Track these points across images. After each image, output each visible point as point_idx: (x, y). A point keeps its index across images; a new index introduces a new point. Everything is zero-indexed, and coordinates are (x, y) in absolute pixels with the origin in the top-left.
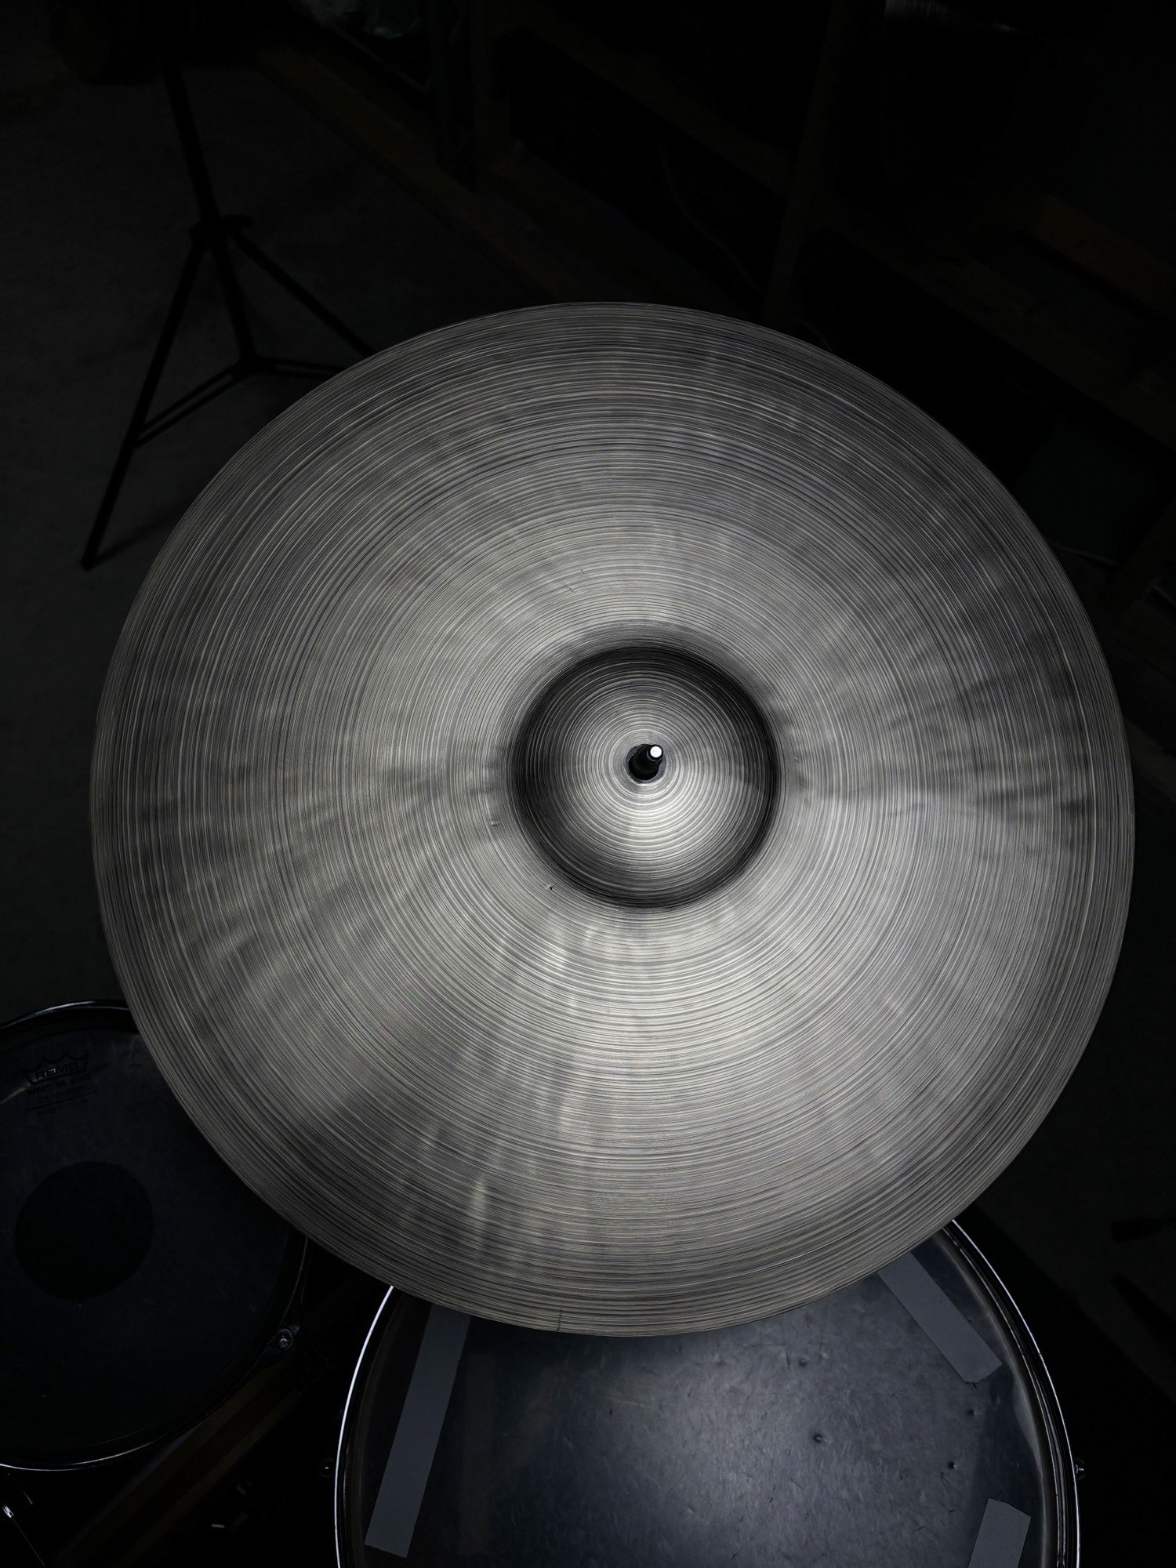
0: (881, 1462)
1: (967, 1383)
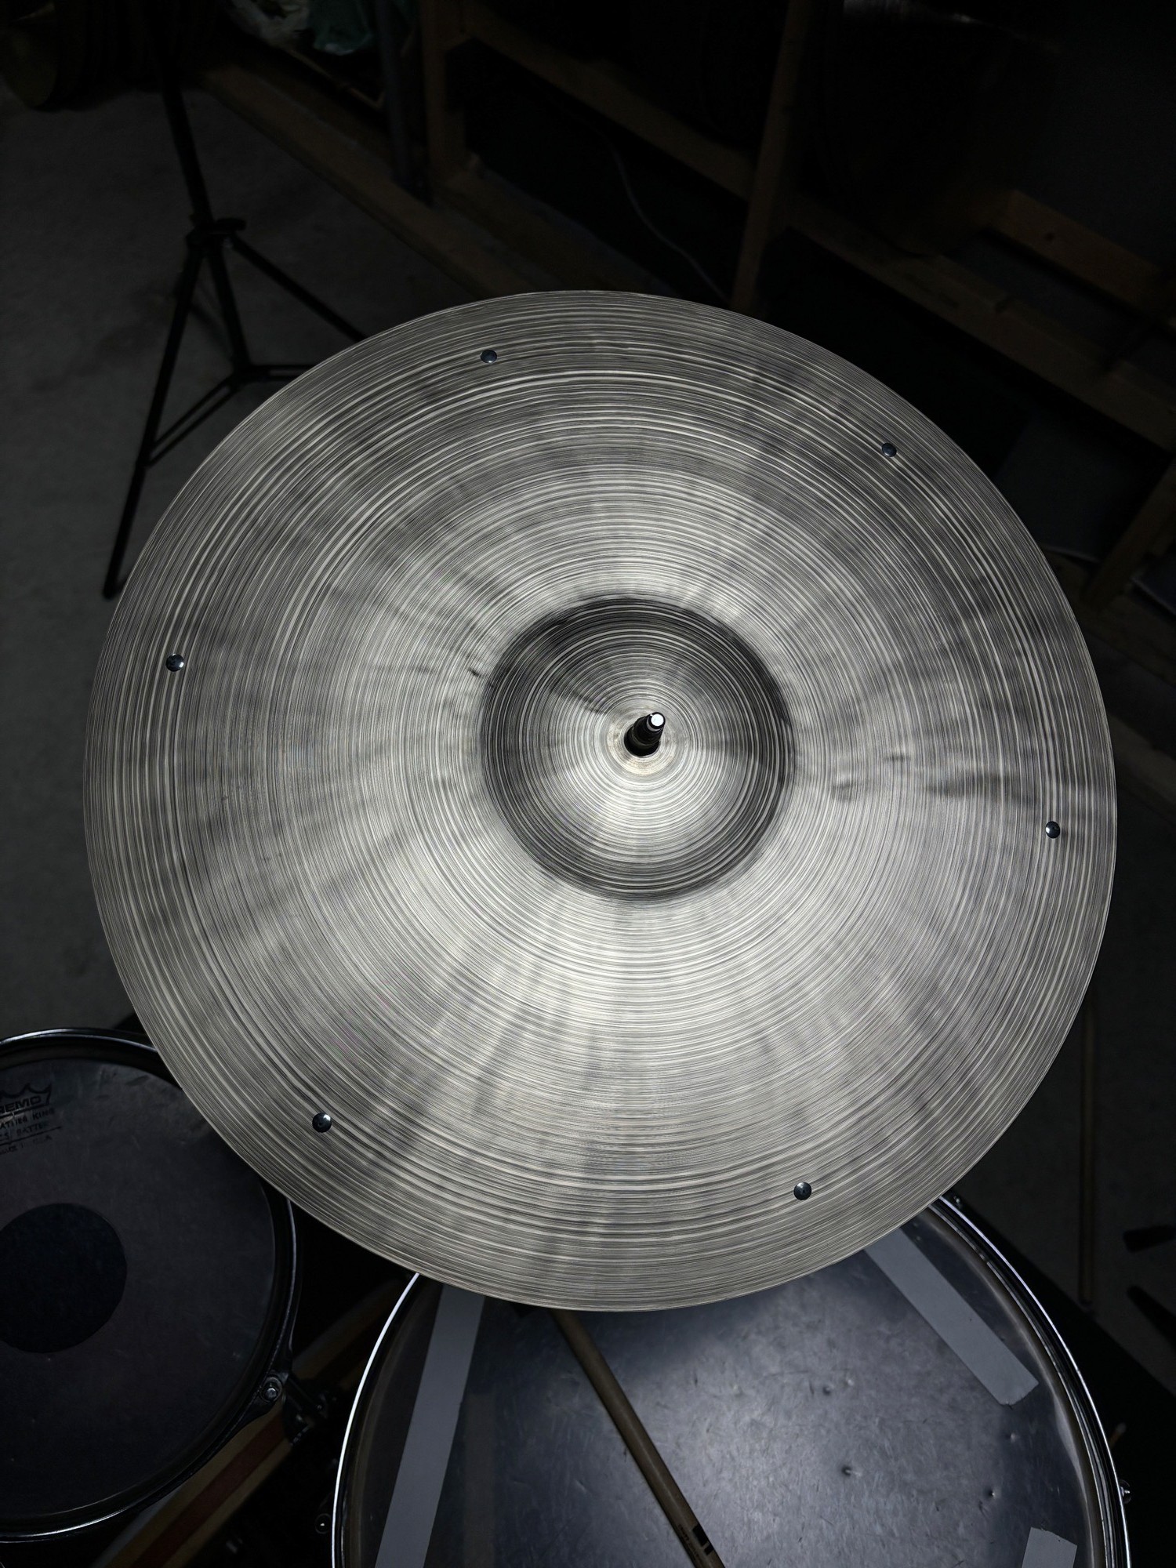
0: (915, 1493)
1: (1002, 1405)
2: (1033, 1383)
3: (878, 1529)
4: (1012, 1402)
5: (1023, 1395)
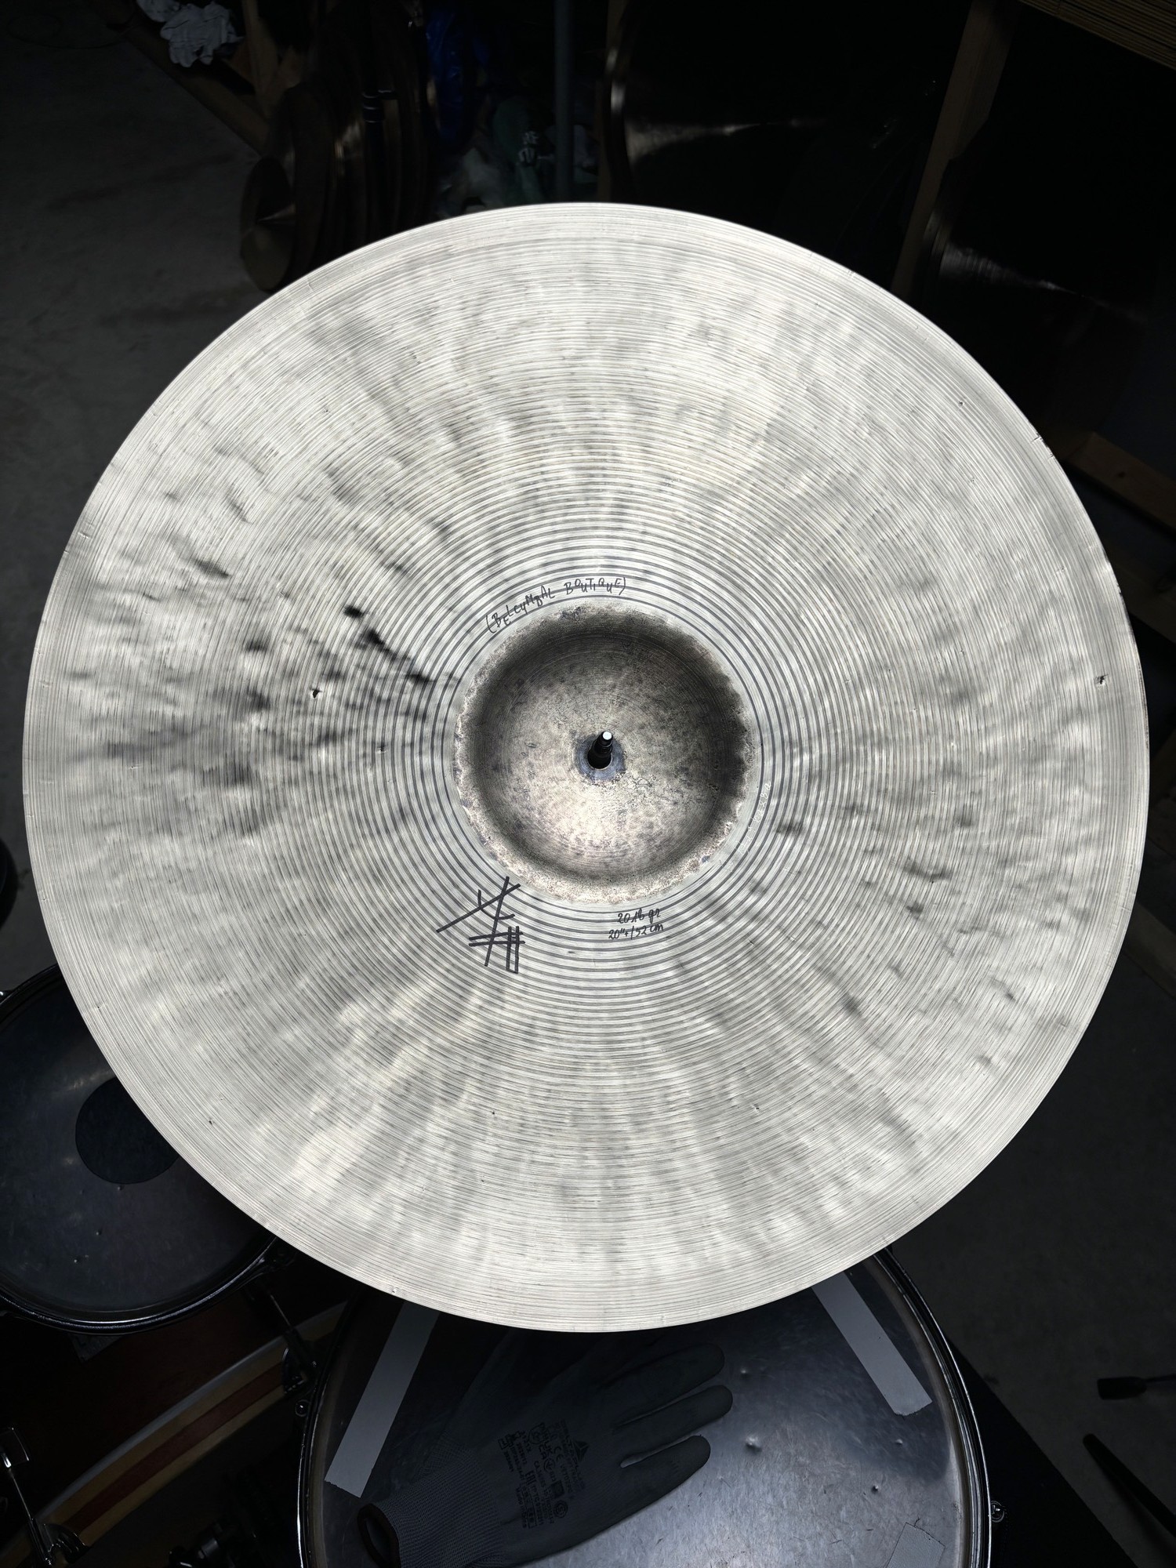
0: (807, 1474)
1: (896, 1415)
2: (927, 1400)
3: (770, 1499)
4: (906, 1414)
5: (917, 1408)
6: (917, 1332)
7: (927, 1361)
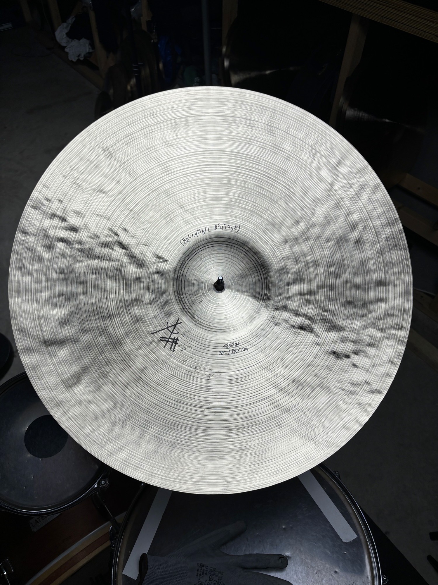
0: (309, 566)
2: (356, 536)
3: (295, 577)
4: (347, 542)
5: (352, 539)
6: (351, 510)
7: (355, 521)
